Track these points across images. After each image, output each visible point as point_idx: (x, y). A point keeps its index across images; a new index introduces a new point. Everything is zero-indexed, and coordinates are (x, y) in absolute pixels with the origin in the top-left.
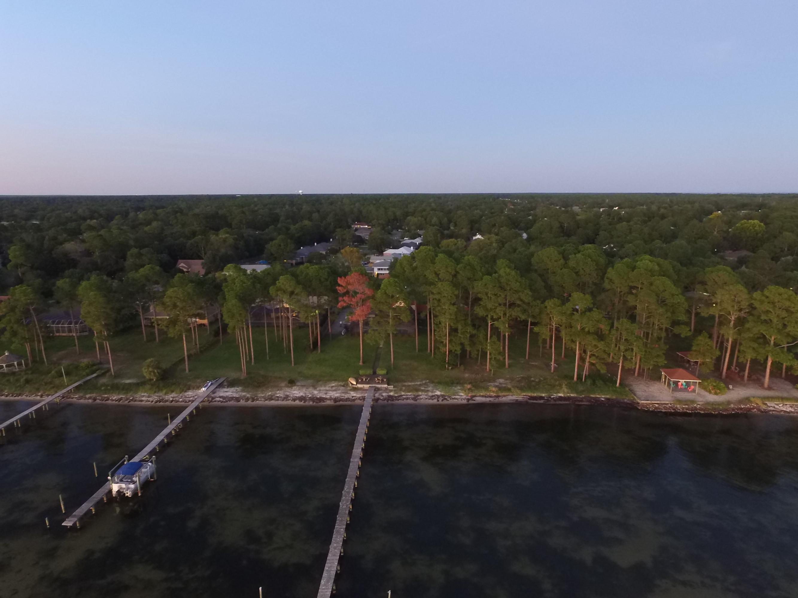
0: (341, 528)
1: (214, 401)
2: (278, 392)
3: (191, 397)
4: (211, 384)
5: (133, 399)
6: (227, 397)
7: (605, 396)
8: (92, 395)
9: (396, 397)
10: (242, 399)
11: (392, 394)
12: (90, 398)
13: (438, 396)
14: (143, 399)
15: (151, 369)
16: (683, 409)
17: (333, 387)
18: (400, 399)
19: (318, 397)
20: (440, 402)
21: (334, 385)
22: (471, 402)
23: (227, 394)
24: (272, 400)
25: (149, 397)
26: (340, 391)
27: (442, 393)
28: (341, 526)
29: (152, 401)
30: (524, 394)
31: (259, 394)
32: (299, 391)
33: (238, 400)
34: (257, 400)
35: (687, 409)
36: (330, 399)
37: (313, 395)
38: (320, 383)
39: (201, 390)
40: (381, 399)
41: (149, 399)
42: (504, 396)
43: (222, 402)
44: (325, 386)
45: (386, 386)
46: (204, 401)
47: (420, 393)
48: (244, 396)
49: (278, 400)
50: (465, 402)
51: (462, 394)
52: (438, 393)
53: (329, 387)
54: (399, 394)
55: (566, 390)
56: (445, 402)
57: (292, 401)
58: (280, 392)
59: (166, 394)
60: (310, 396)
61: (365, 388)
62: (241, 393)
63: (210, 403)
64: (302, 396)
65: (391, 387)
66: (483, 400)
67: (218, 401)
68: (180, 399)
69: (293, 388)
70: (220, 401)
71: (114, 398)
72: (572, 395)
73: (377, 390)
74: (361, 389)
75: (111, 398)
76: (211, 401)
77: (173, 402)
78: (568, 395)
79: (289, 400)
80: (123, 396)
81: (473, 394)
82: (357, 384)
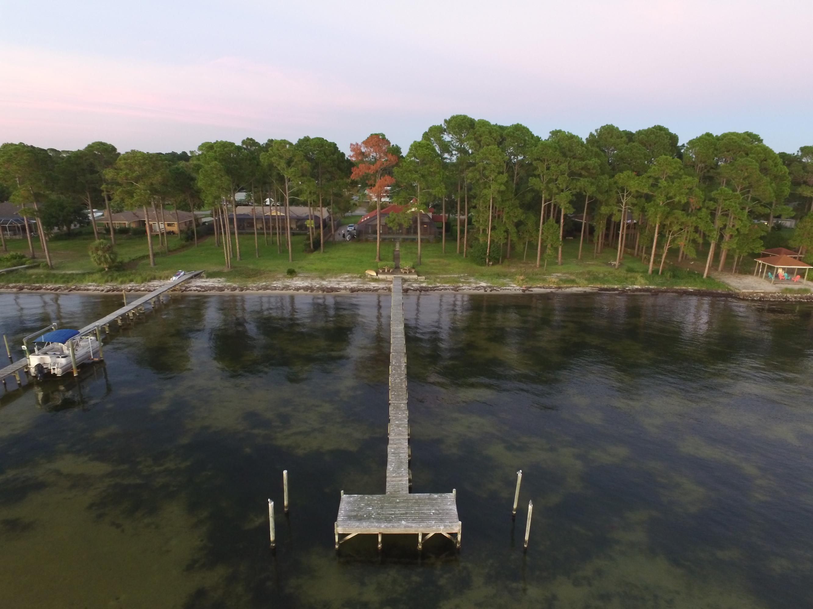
0: (401, 404)
1: (188, 291)
2: (275, 282)
3: (157, 286)
4: (184, 274)
5: (75, 288)
6: (206, 287)
7: (693, 288)
8: (18, 284)
9: (430, 288)
10: (227, 288)
11: (424, 285)
12: (14, 287)
13: (485, 288)
14: (90, 288)
15: (100, 253)
16: (795, 298)
17: (346, 278)
18: (435, 290)
19: (329, 287)
20: (488, 292)
21: (347, 276)
22: (527, 292)
23: (207, 284)
24: (268, 289)
25: (98, 286)
26: (356, 282)
27: (489, 285)
28: (399, 401)
29: (103, 290)
30: (592, 286)
31: (249, 284)
32: (303, 282)
33: (221, 289)
34: (247, 289)
35: (800, 298)
36: (345, 289)
37: (322, 285)
38: (329, 275)
39: (171, 279)
40: (411, 290)
41: (98, 288)
42: (567, 287)
43: (200, 291)
44: (336, 277)
45: (415, 276)
46: (175, 290)
47: (461, 285)
48: (230, 286)
49: (276, 289)
50: (521, 292)
51: (515, 285)
52: (483, 284)
53: (342, 278)
54: (433, 285)
55: (643, 281)
56: (494, 292)
57: (294, 290)
58: (278, 282)
59: (122, 283)
60: (318, 286)
61: (389, 280)
62: (224, 283)
63: (182, 292)
64: (307, 286)
65: (422, 278)
66: (542, 291)
67: (195, 290)
68: (142, 287)
69: (294, 278)
70: (197, 290)
71: (49, 287)
72: (651, 287)
73: (404, 281)
74: (383, 280)
75: (44, 287)
76: (185, 290)
77: (132, 291)
78: (646, 286)
79: (290, 290)
80: (62, 286)
81: (528, 286)
82: (377, 275)
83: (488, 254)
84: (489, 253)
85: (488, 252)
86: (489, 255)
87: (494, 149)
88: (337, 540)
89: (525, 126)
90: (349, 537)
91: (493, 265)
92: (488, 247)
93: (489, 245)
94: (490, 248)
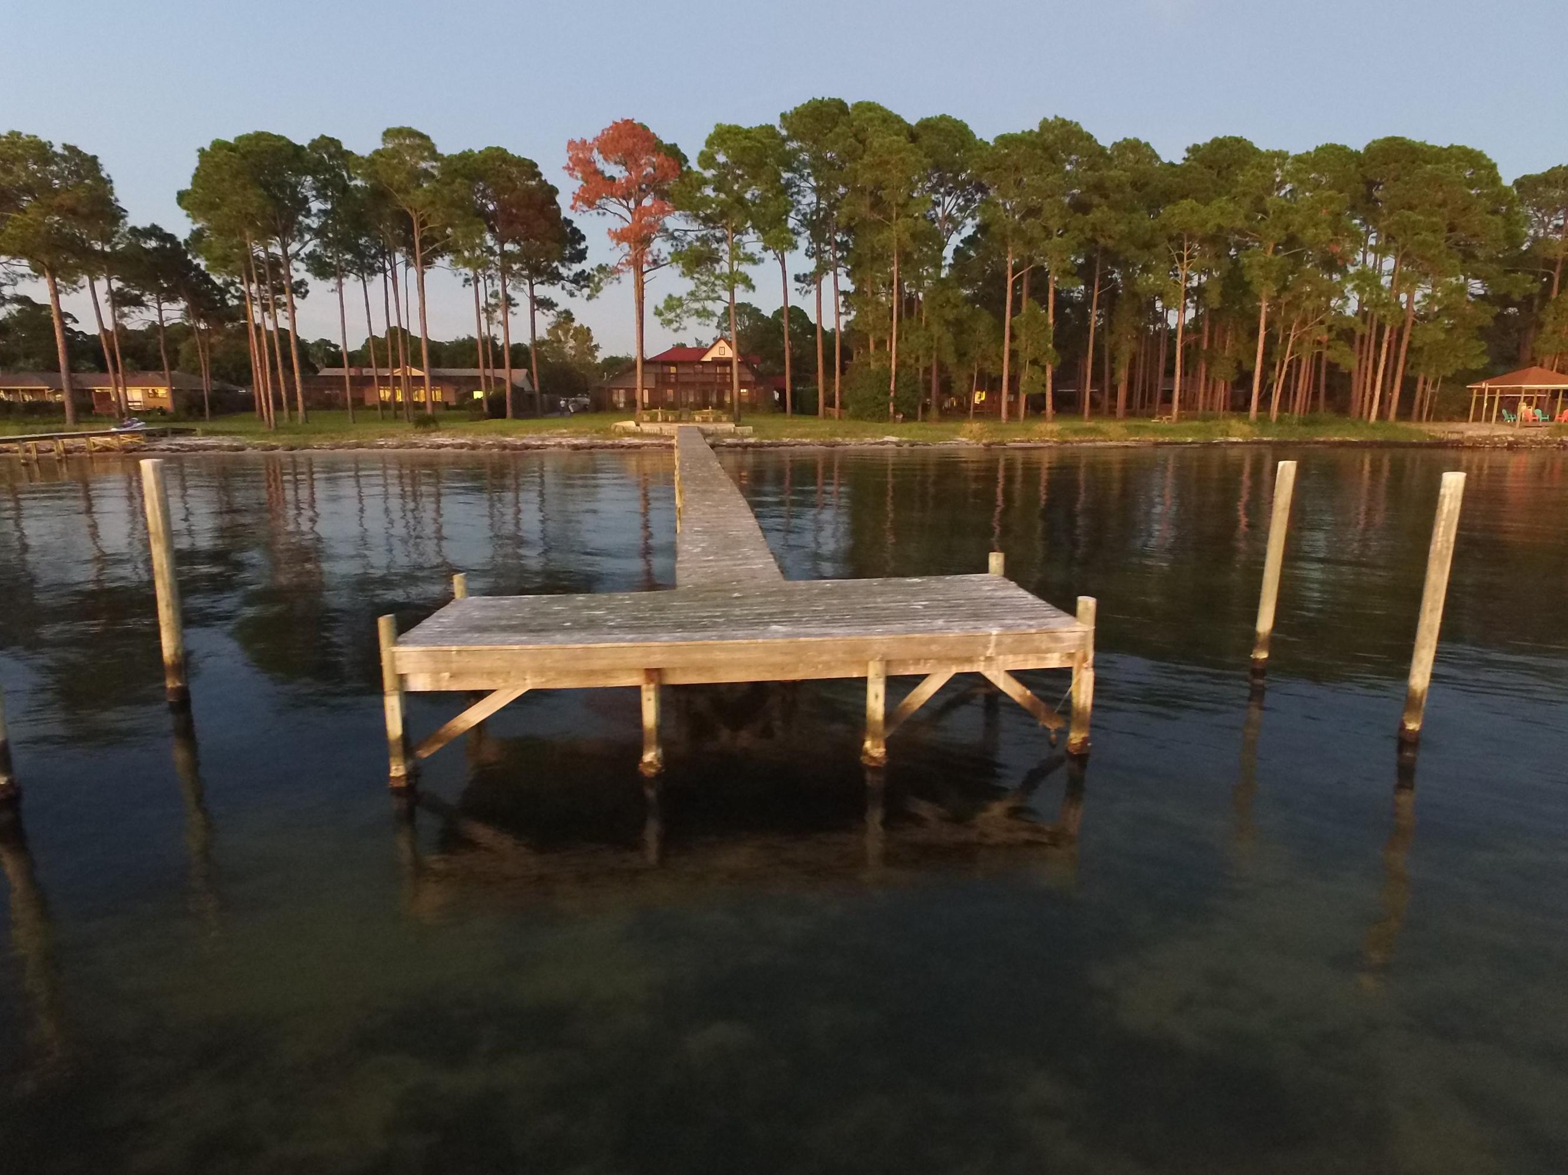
7: (1355, 436)
9: (768, 443)
10: (252, 447)
11: (752, 439)
17: (562, 433)
18: (780, 445)
19: (519, 444)
21: (564, 431)
24: (363, 447)
26: (587, 438)
27: (904, 439)
32: (453, 438)
34: (307, 448)
36: (560, 446)
37: (501, 442)
40: (723, 446)
44: (537, 433)
45: (730, 427)
48: (260, 445)
49: (382, 448)
53: (552, 433)
54: (774, 440)
55: (1245, 429)
57: (429, 448)
60: (490, 443)
61: (666, 434)
62: (248, 441)
64: (463, 443)
65: (747, 430)
69: (432, 433)
72: (1264, 439)
73: (705, 433)
74: (652, 433)
79: (420, 448)
81: (994, 439)
82: (638, 425)
83: (892, 394)
84: (896, 391)
85: (892, 387)
86: (895, 396)
87: (898, 142)
88: (394, 726)
89: (958, 119)
90: (474, 715)
91: (903, 421)
92: (893, 379)
93: (894, 373)
94: (896, 381)
